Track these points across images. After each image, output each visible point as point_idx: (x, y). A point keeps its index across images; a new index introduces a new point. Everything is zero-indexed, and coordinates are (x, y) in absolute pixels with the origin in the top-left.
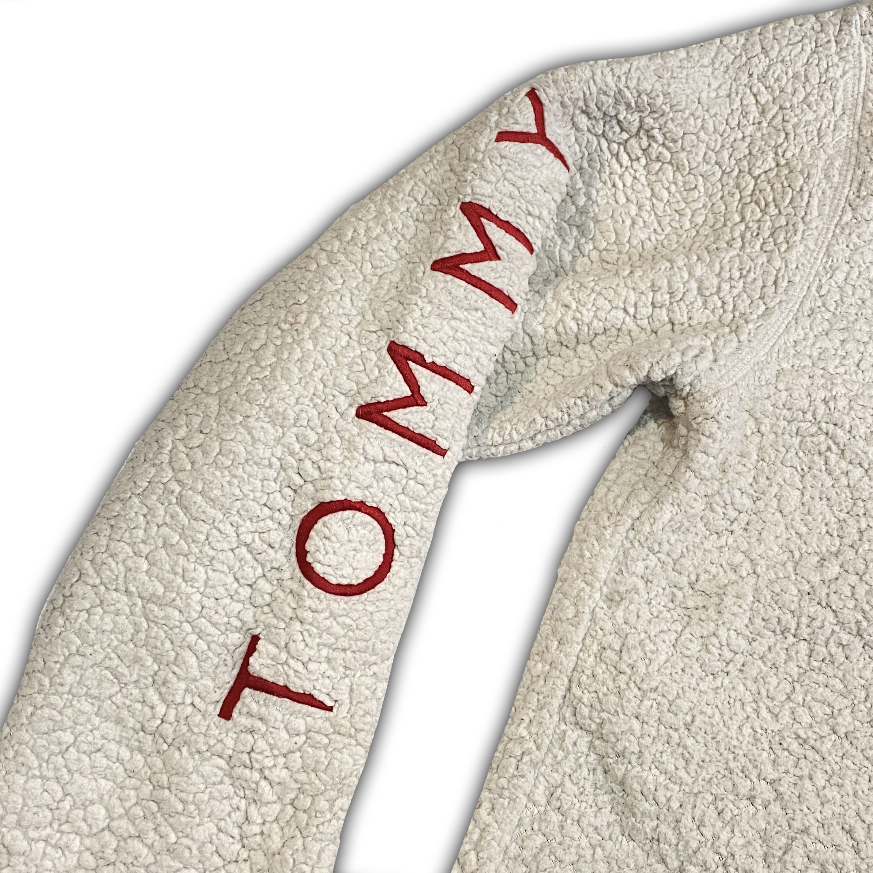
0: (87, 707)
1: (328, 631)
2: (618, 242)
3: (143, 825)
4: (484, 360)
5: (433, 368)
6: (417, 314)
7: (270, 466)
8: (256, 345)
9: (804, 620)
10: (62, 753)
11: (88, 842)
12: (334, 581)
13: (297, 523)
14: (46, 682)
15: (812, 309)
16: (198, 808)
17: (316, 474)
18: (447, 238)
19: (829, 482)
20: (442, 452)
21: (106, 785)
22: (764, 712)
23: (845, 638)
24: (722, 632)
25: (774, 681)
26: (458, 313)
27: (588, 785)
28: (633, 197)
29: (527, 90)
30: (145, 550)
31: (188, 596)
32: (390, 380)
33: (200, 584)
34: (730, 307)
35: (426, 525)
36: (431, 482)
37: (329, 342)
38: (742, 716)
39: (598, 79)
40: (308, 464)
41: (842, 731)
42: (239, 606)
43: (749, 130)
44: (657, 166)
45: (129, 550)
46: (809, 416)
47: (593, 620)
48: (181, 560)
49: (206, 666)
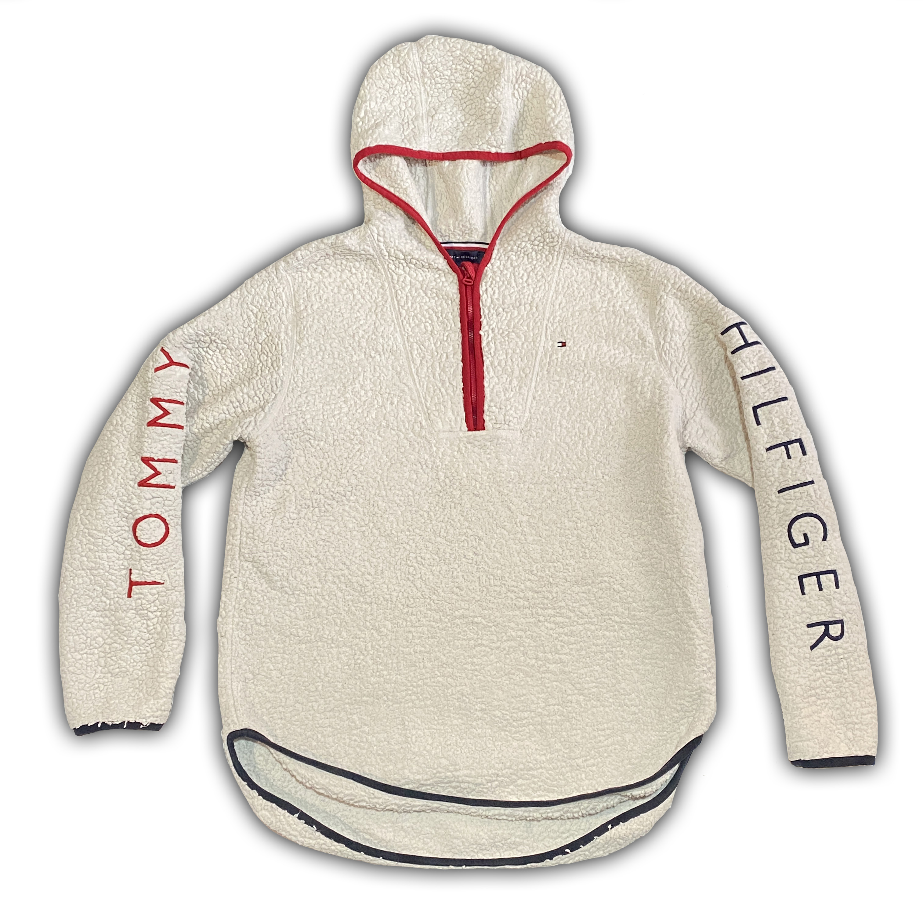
0: (84, 609)
1: (153, 559)
2: (217, 386)
3: (114, 638)
4: (177, 450)
5: (159, 460)
6: (146, 444)
7: (115, 513)
8: (96, 473)
9: (314, 501)
10: (81, 625)
11: (100, 649)
12: (149, 543)
13: (131, 528)
14: (68, 605)
15: (293, 389)
16: (130, 627)
17: (131, 510)
18: (149, 414)
19: (313, 450)
20: (173, 487)
21: (99, 631)
22: (309, 535)
23: (329, 502)
24: (287, 515)
25: (310, 524)
26: (162, 439)
27: (256, 578)
28: (219, 366)
29: (160, 348)
30: (84, 554)
31: (103, 564)
32: (145, 471)
33: (106, 559)
34: (262, 399)
35: (177, 513)
36: (173, 499)
37: (120, 464)
38: (301, 539)
39: (186, 333)
40: (127, 509)
41: (336, 533)
42: (121, 562)
43: (253, 326)
44: (223, 351)
45: (78, 556)
46: (299, 430)
47: (242, 526)
48: (97, 553)
49: (118, 584)
